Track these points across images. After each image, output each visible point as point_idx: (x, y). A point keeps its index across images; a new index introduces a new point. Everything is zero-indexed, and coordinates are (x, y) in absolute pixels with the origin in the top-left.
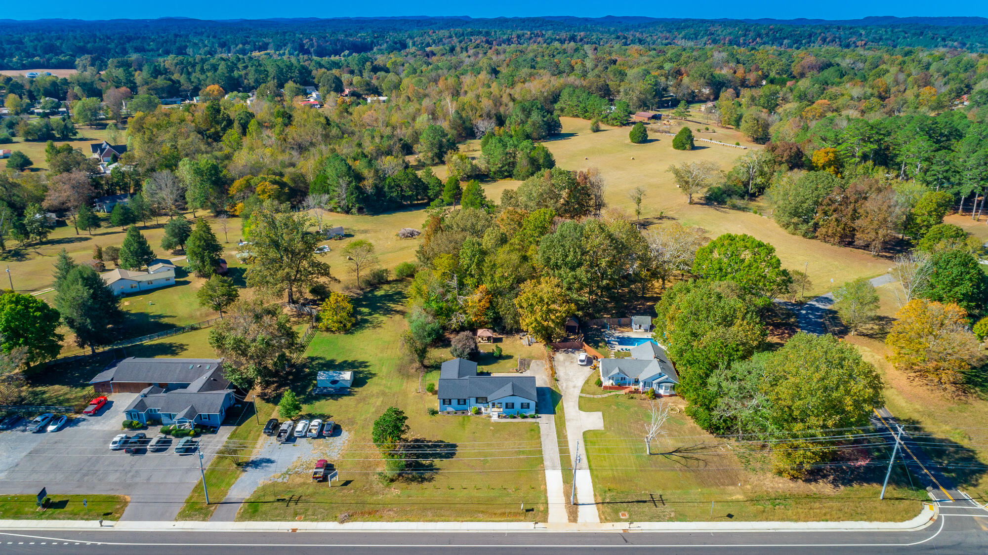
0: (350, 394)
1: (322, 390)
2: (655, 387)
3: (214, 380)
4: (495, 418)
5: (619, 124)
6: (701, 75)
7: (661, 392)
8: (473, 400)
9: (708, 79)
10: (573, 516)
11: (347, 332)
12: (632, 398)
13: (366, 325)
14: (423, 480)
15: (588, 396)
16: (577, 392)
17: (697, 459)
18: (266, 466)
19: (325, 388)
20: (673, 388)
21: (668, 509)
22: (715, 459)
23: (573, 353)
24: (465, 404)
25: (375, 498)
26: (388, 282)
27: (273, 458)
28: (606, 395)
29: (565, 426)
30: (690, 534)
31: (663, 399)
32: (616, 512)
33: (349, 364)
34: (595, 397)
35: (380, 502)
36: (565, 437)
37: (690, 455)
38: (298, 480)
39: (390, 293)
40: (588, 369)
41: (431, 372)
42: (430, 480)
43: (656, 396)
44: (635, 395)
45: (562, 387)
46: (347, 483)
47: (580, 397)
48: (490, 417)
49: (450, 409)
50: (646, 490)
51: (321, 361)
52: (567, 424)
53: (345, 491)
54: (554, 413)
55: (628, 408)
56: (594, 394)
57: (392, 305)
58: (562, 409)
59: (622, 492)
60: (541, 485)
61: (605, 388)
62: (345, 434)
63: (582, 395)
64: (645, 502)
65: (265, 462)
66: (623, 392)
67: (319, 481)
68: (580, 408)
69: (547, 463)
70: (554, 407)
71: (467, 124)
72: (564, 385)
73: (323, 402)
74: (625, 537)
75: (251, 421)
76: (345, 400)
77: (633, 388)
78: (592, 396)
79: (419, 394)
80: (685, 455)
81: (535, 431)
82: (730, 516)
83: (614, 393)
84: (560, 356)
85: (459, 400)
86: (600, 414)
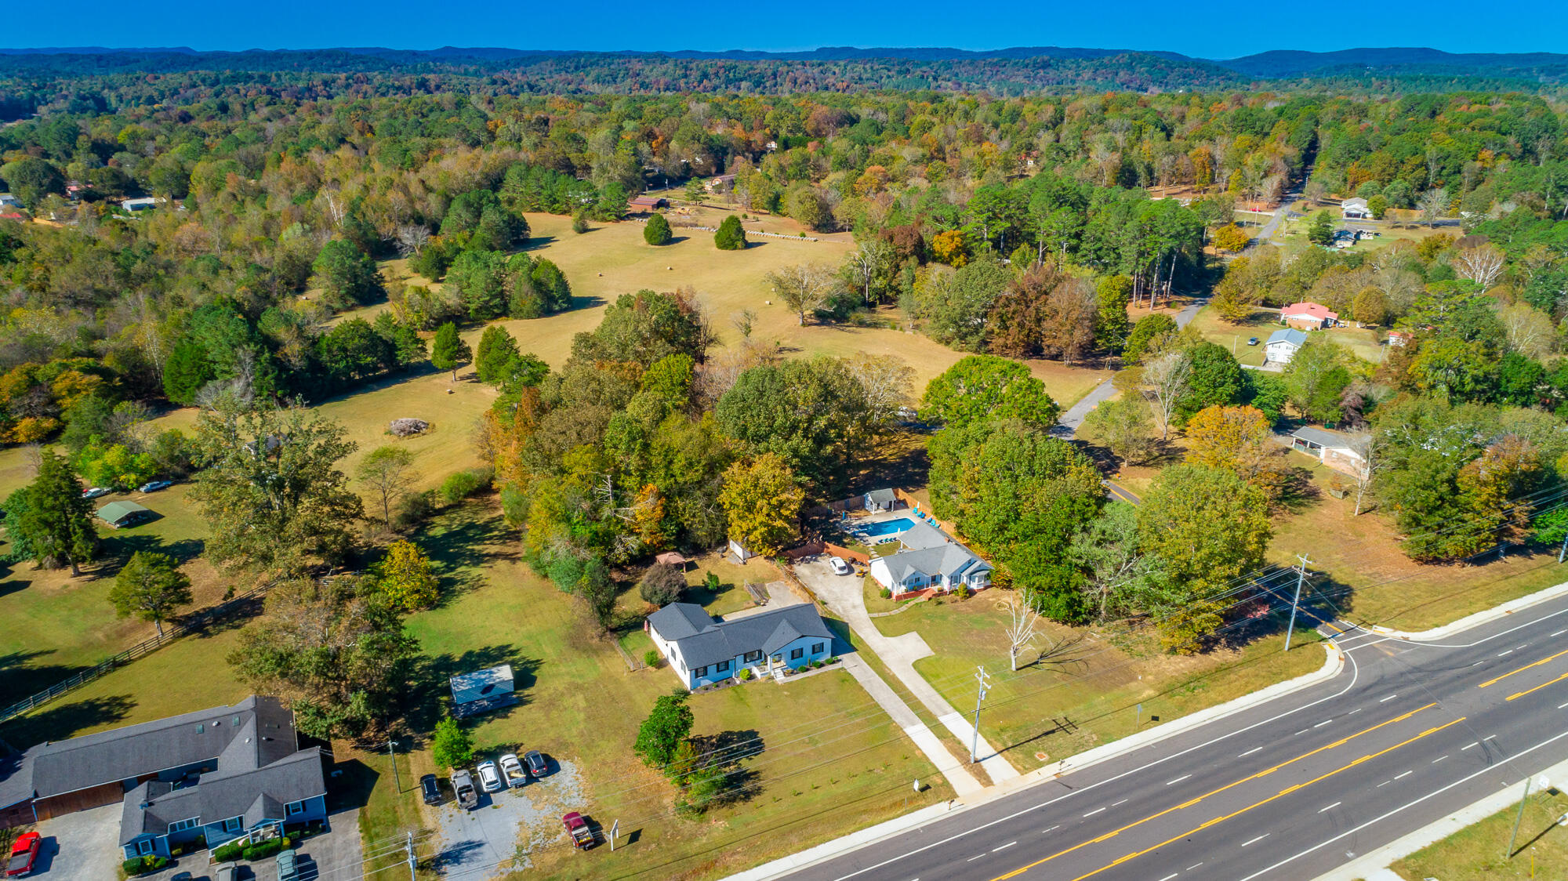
0: (521, 702)
1: (469, 709)
2: (965, 580)
3: (269, 739)
4: (780, 678)
5: (614, 217)
6: (693, 138)
7: (974, 586)
8: (740, 660)
9: (705, 143)
10: (985, 779)
11: (432, 605)
12: (940, 603)
13: (458, 587)
14: (747, 796)
15: (881, 614)
16: (862, 613)
17: (1073, 661)
18: (475, 854)
19: (471, 703)
20: (988, 576)
21: (1083, 732)
22: (1092, 654)
23: (815, 560)
24: (727, 667)
25: (697, 844)
26: (440, 512)
27: (476, 837)
28: (904, 608)
29: (882, 663)
30: (1131, 754)
31: (979, 595)
32: (1030, 755)
33: (479, 655)
34: (892, 613)
35: (710, 847)
36: (894, 677)
37: (1061, 658)
38: (551, 859)
39: (455, 527)
40: (853, 577)
41: (625, 636)
42: (758, 791)
43: (971, 593)
44: (941, 599)
45: (838, 611)
46: (635, 837)
47: (872, 619)
48: (772, 678)
49: (706, 682)
50: (1043, 716)
51: (426, 663)
52: (884, 659)
53: (642, 849)
54: (855, 649)
55: (943, 617)
56: (887, 610)
57: (476, 547)
58: (861, 641)
59: (1019, 728)
60: (914, 751)
61: (899, 598)
62: (565, 765)
63: (876, 615)
64: (1053, 732)
65: (467, 849)
66: (923, 598)
67: (591, 848)
68: (884, 634)
69: (898, 719)
70: (848, 641)
71: (371, 235)
72: (839, 607)
73: (485, 726)
74: (1064, 782)
75: (380, 791)
76: (519, 714)
77: (935, 589)
78: (887, 614)
79: (636, 673)
80: (1055, 659)
81: (846, 679)
82: (1155, 718)
83: (912, 603)
84: (802, 569)
85: (718, 665)
86: (914, 635)
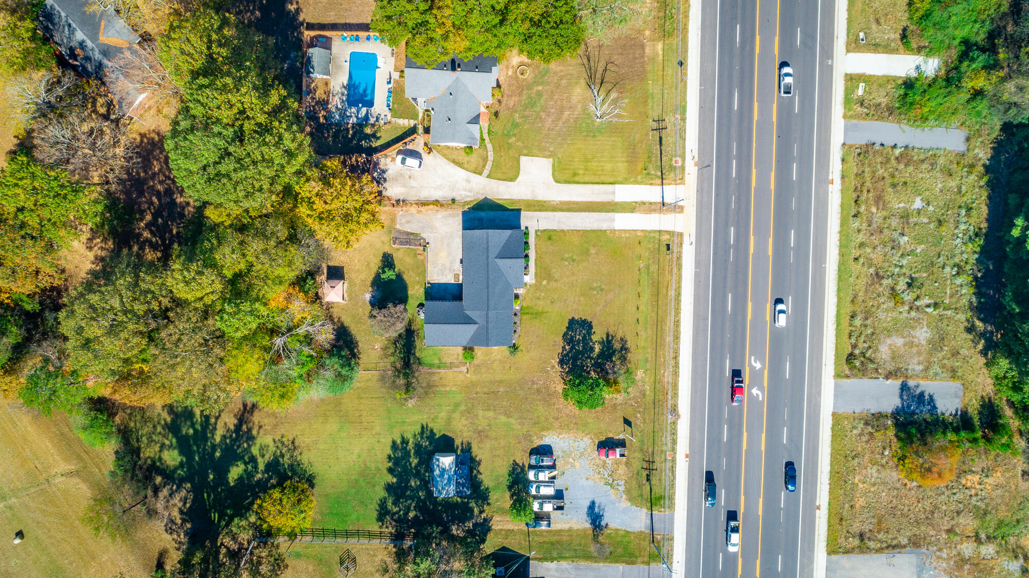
1: (465, 484)
10: (677, 208)
12: (497, 115)
14: (624, 348)
15: (488, 168)
16: (478, 179)
17: (605, 70)
18: (600, 507)
21: (669, 120)
22: (605, 52)
23: (384, 172)
27: (585, 504)
28: (489, 146)
29: (543, 201)
30: (701, 107)
32: (673, 168)
34: (490, 158)
36: (562, 203)
37: (599, 76)
38: (624, 468)
40: (427, 158)
42: (624, 342)
43: (498, 86)
45: (468, 196)
46: (627, 422)
47: (489, 176)
48: (526, 284)
52: (540, 198)
53: (640, 421)
54: (519, 210)
56: (485, 160)
58: (513, 201)
60: (636, 235)
62: (547, 440)
63: (486, 172)
64: (661, 138)
65: (593, 510)
66: (484, 124)
68: (512, 179)
69: (604, 226)
70: (507, 209)
72: (463, 193)
74: (703, 167)
76: (479, 452)
78: (489, 164)
81: (548, 236)
82: (681, 64)
83: (485, 135)
86: (524, 159)
